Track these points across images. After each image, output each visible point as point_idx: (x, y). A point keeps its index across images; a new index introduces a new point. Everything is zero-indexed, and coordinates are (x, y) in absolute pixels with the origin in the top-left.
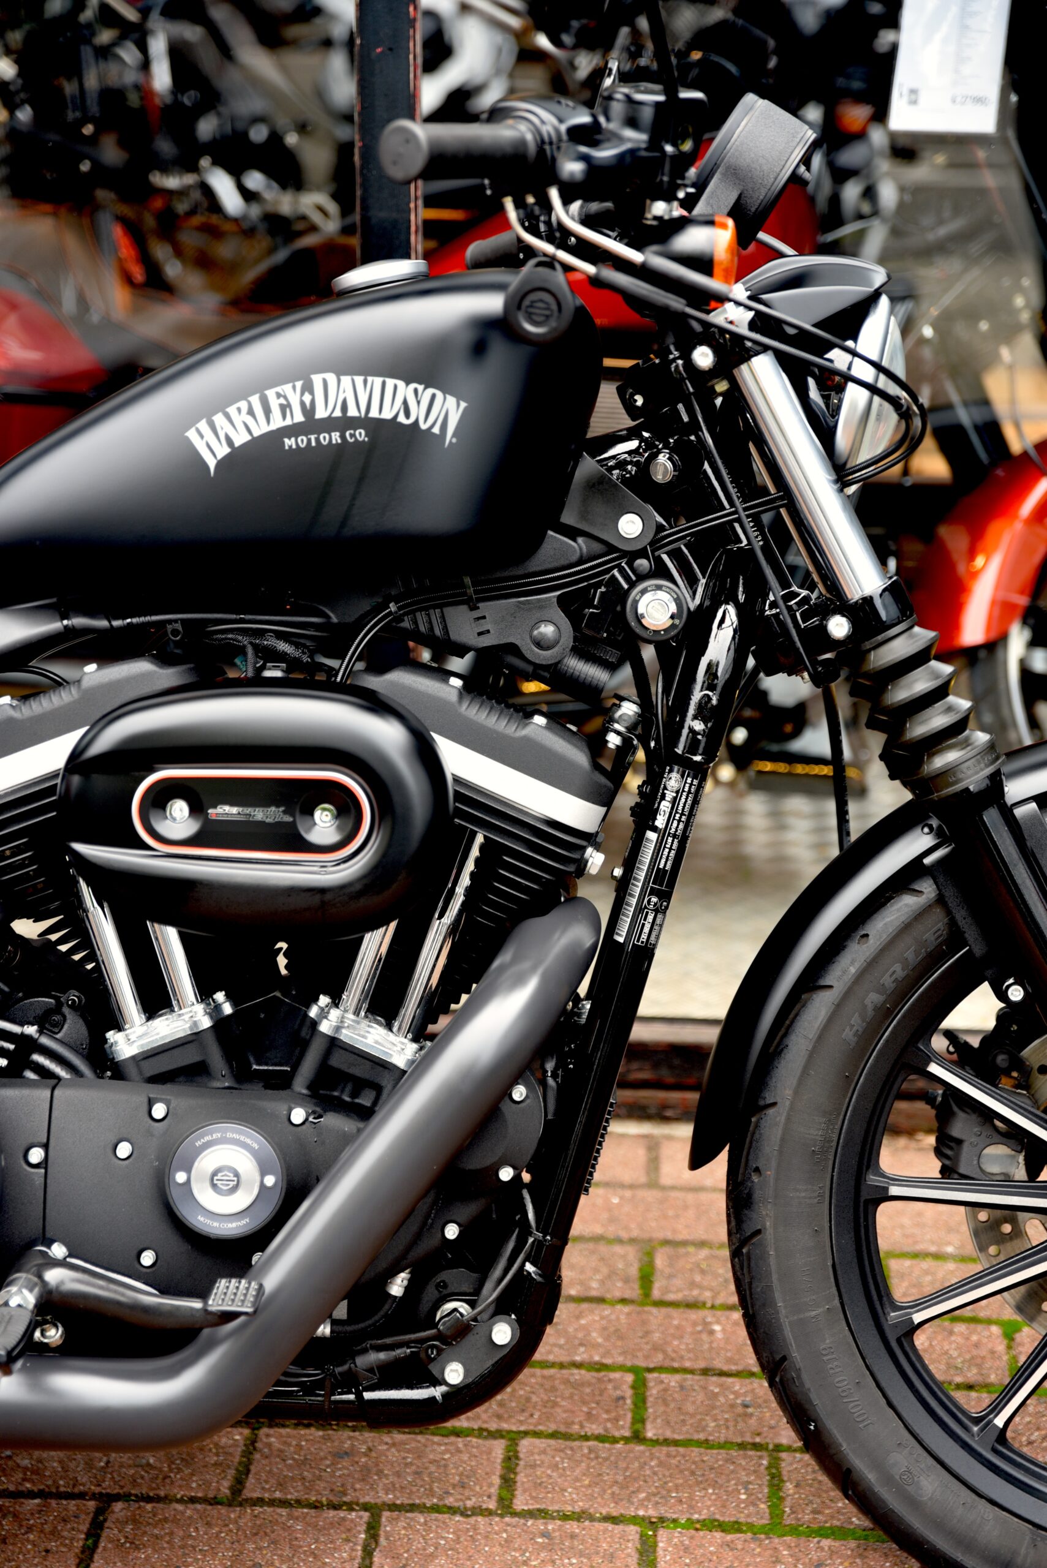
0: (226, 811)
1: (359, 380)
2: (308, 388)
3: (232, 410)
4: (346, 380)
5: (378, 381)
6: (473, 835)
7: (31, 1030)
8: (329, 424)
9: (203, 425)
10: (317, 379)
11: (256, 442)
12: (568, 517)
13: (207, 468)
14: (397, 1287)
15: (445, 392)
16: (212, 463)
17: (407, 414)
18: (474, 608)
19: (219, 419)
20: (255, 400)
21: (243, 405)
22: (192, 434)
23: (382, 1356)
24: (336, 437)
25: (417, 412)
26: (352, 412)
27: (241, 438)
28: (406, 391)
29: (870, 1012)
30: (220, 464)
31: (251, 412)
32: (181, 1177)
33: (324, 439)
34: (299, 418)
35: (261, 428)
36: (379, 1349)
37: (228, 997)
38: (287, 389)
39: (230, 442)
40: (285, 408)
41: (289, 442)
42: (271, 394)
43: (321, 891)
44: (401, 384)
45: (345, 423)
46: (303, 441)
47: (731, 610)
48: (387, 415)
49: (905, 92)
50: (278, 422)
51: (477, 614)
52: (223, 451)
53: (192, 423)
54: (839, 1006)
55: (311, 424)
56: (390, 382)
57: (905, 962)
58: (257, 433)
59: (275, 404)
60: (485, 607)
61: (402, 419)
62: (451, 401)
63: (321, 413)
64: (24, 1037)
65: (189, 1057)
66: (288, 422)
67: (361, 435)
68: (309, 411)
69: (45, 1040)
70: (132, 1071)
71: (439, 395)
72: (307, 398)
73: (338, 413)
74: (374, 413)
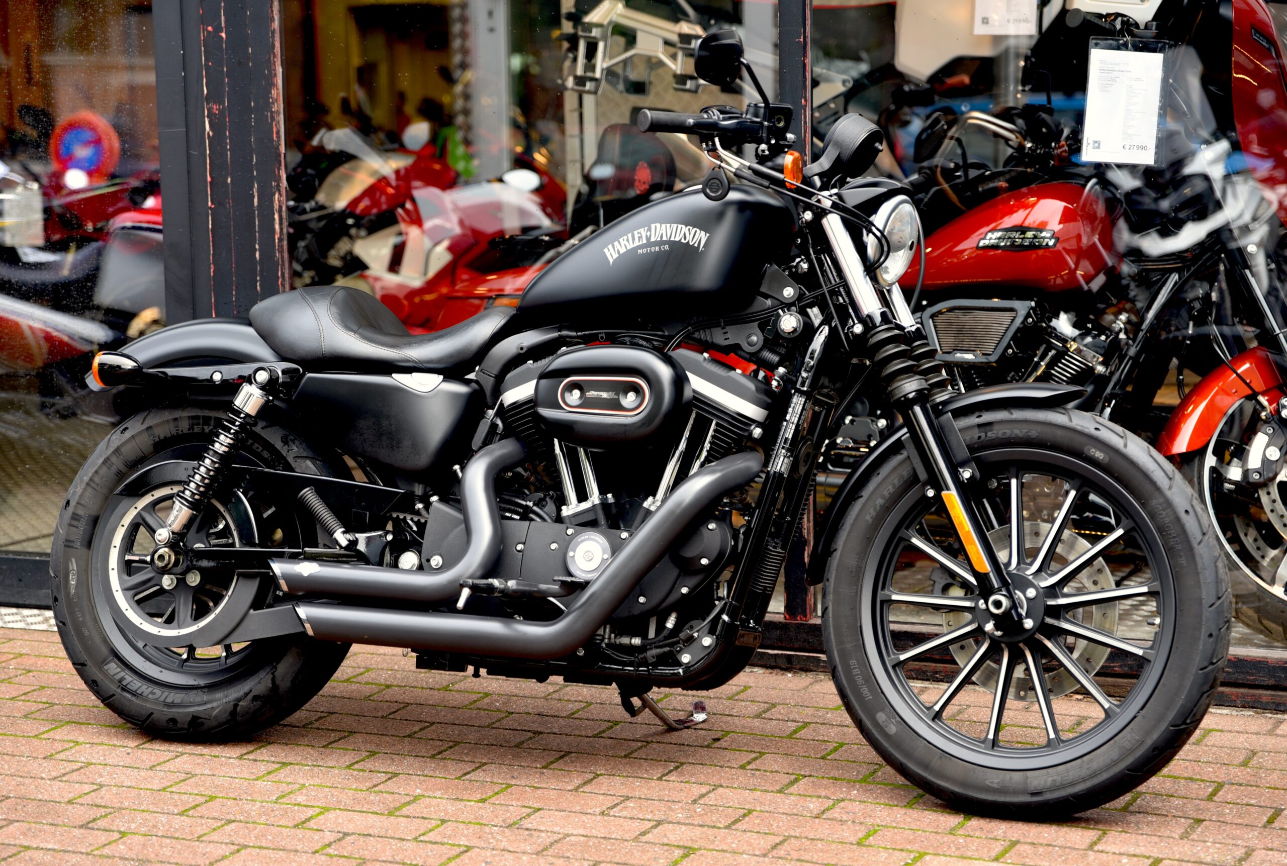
0: (592, 394)
1: (668, 225)
2: (649, 230)
3: (621, 240)
4: (664, 226)
5: (675, 226)
6: (712, 421)
7: (530, 504)
8: (656, 243)
9: (610, 247)
10: (653, 226)
11: (628, 251)
12: (763, 289)
13: (610, 263)
14: (670, 624)
15: (701, 229)
16: (611, 261)
17: (685, 239)
18: (723, 328)
19: (616, 244)
20: (630, 235)
21: (625, 237)
22: (606, 250)
23: (659, 651)
24: (657, 249)
25: (689, 238)
26: (664, 238)
27: (622, 251)
28: (685, 229)
29: (878, 508)
30: (614, 261)
31: (628, 240)
32: (571, 554)
33: (653, 249)
34: (645, 241)
35: (631, 246)
36: (657, 647)
37: (613, 496)
38: (642, 230)
39: (618, 252)
40: (640, 238)
41: (640, 251)
42: (636, 233)
43: (625, 425)
44: (684, 227)
45: (661, 243)
46: (645, 250)
47: (827, 328)
48: (677, 239)
49: (1091, 142)
50: (637, 243)
51: (724, 331)
52: (616, 256)
54: (864, 504)
55: (649, 244)
56: (680, 226)
57: (894, 485)
58: (629, 248)
59: (637, 236)
60: (728, 328)
61: (683, 241)
62: (703, 233)
63: (653, 239)
64: (527, 506)
65: (590, 517)
66: (641, 243)
67: (667, 247)
68: (648, 239)
69: (535, 508)
70: (567, 521)
71: (698, 231)
72: (648, 234)
73: (659, 239)
74: (672, 239)
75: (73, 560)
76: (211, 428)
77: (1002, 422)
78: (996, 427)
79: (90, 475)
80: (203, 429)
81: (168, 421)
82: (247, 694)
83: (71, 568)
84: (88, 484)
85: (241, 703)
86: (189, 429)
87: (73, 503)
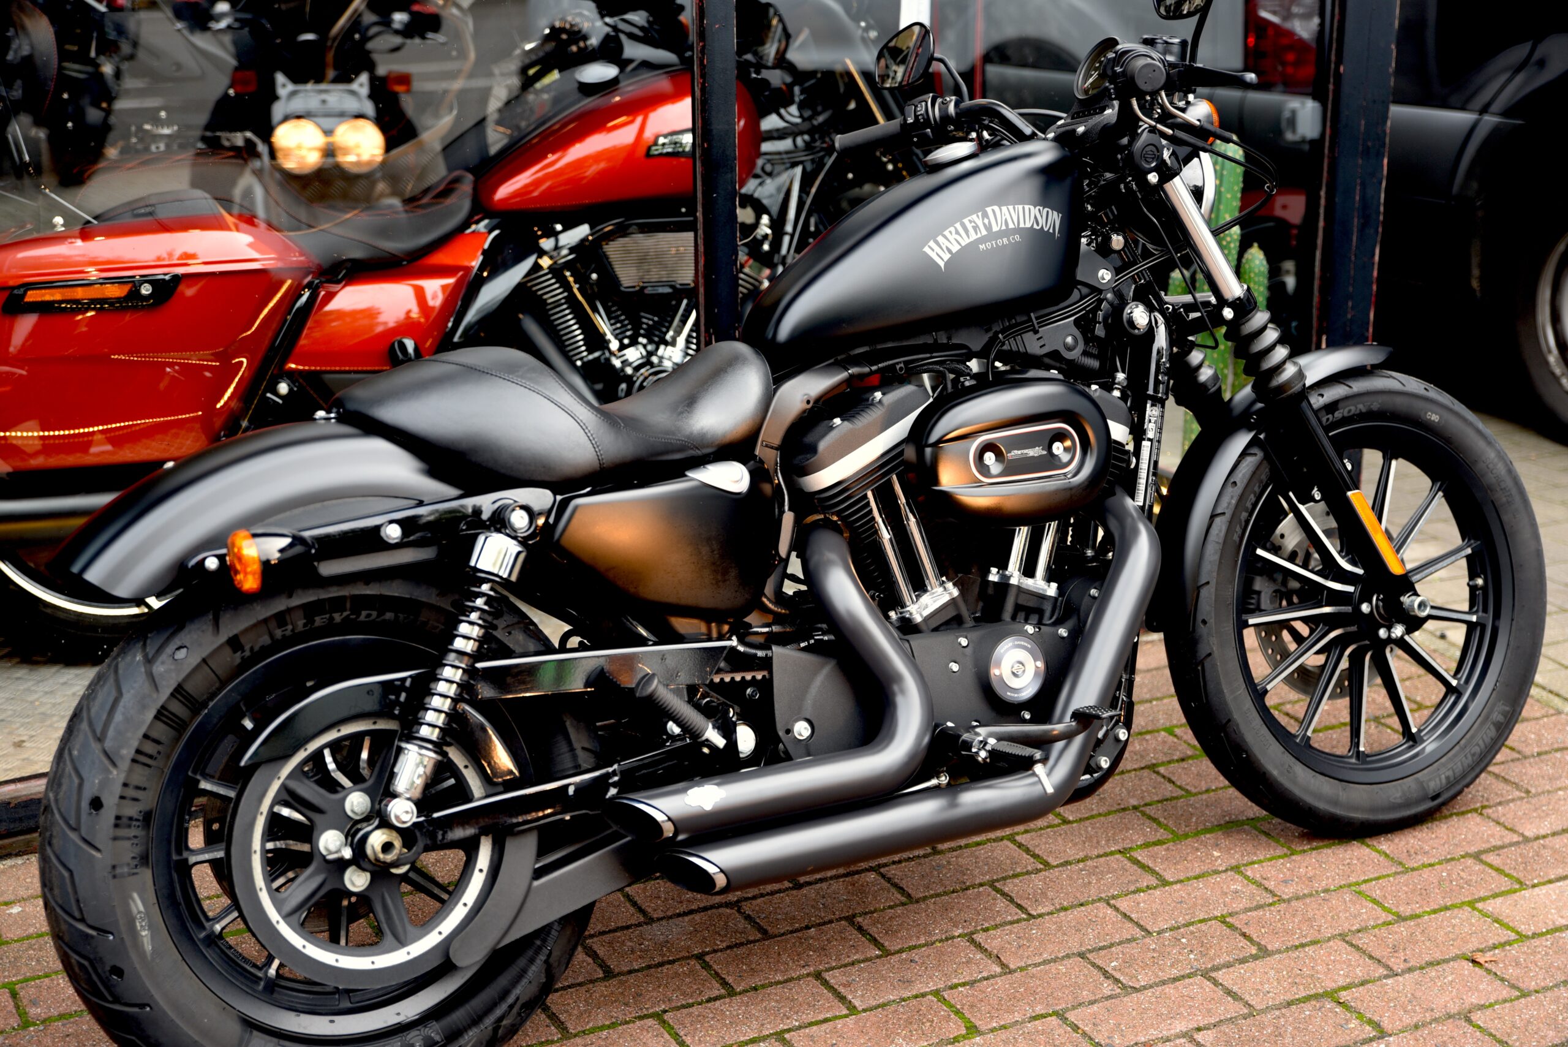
0: (1016, 453)
1: (1011, 208)
2: (985, 215)
3: (946, 233)
4: (1004, 208)
5: (1020, 207)
8: (1001, 234)
9: (932, 243)
10: (989, 210)
11: (963, 249)
13: (939, 266)
15: (1052, 209)
16: (942, 264)
17: (1037, 224)
18: (1036, 332)
19: (940, 239)
20: (958, 225)
21: (952, 229)
22: (926, 249)
24: (1005, 241)
25: (1041, 222)
26: (1011, 226)
27: (955, 248)
28: (1034, 211)
29: (1243, 523)
30: (946, 264)
31: (957, 233)
32: (995, 672)
33: (999, 242)
34: (984, 232)
35: (965, 241)
38: (974, 217)
39: (949, 251)
40: (976, 228)
41: (981, 247)
42: (966, 221)
44: (1031, 207)
45: (1008, 232)
46: (989, 245)
48: (1028, 225)
50: (973, 236)
51: (1038, 336)
52: (946, 256)
53: (926, 243)
54: (1230, 522)
55: (991, 236)
56: (1027, 207)
57: (1255, 493)
58: (963, 244)
59: (969, 226)
60: (1041, 331)
61: (1035, 226)
62: (1055, 213)
63: (995, 229)
66: (979, 235)
67: (1017, 238)
68: (988, 228)
71: (1050, 211)
72: (986, 221)
73: (1004, 227)
74: (1022, 225)
75: (135, 896)
76: (345, 614)
77: (1346, 398)
78: (1340, 405)
79: (135, 744)
80: (332, 619)
81: (265, 621)
82: (511, 1007)
83: (134, 910)
84: (134, 761)
85: (504, 1022)
86: (305, 625)
87: (110, 801)
